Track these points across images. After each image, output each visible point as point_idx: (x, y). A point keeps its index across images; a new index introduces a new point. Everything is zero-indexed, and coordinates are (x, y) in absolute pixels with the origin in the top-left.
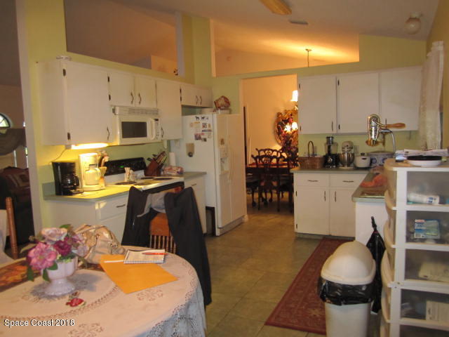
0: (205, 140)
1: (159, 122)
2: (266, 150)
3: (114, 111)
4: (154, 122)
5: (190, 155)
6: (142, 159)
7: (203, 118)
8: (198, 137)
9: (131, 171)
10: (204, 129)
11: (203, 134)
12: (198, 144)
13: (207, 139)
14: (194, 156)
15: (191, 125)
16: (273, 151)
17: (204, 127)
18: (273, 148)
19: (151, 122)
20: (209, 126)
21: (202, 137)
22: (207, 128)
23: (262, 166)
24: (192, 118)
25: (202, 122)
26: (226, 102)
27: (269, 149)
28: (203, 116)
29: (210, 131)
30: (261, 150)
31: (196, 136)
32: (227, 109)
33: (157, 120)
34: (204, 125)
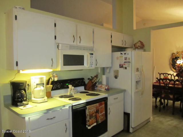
0: (126, 68)
1: (94, 55)
2: (164, 74)
3: (58, 47)
4: (89, 55)
5: (116, 77)
6: (83, 79)
7: (125, 54)
8: (121, 66)
9: (73, 87)
10: (125, 61)
11: (125, 64)
12: (121, 70)
13: (127, 68)
14: (118, 78)
15: (117, 58)
16: (169, 74)
17: (125, 59)
18: (169, 73)
19: (87, 55)
20: (129, 59)
21: (124, 66)
22: (128, 61)
23: (163, 85)
24: (118, 54)
25: (124, 56)
26: (141, 44)
27: (166, 74)
28: (125, 52)
29: (129, 62)
30: (161, 74)
31: (120, 65)
32: (142, 49)
33: (92, 54)
34: (126, 59)
